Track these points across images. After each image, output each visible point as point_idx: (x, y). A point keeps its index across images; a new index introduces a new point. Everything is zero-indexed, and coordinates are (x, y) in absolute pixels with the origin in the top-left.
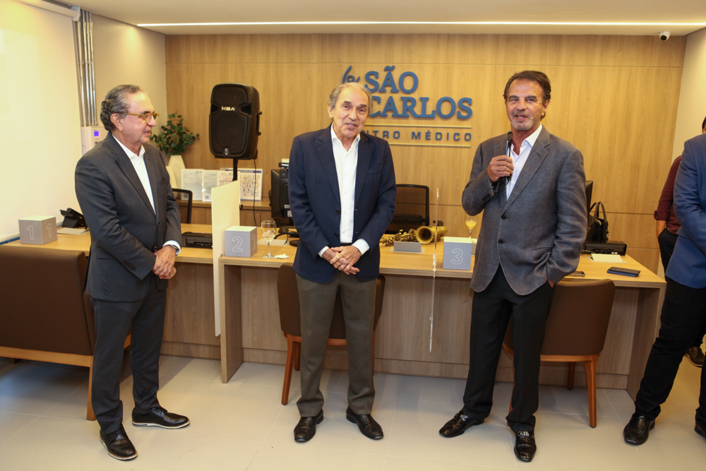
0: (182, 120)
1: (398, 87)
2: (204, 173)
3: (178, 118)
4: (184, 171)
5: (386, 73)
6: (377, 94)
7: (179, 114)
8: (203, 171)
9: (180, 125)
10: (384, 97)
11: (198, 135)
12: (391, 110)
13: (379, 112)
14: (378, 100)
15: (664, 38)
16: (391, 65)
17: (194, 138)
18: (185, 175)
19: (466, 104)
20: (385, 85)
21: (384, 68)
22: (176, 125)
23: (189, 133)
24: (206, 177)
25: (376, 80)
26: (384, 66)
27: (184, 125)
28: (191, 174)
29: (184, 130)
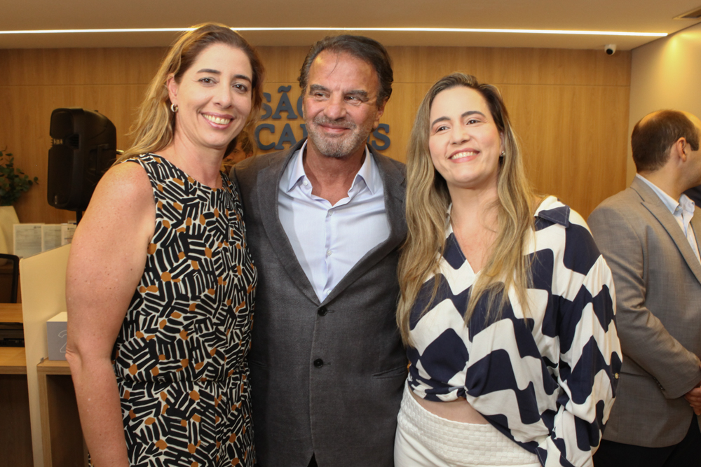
0: (13, 159)
1: (296, 113)
2: (44, 227)
3: (7, 157)
4: (17, 226)
5: (280, 95)
6: (269, 122)
7: (9, 152)
8: (43, 225)
9: (10, 166)
10: (279, 125)
11: (36, 179)
12: (288, 142)
13: (273, 144)
14: (271, 129)
15: (609, 51)
16: (286, 85)
17: (30, 183)
18: (18, 232)
19: (382, 132)
20: (280, 110)
21: (277, 88)
22: (5, 167)
23: (22, 177)
24: (46, 234)
25: (268, 104)
26: (277, 86)
27: (16, 165)
28: (26, 230)
29: (16, 173)
